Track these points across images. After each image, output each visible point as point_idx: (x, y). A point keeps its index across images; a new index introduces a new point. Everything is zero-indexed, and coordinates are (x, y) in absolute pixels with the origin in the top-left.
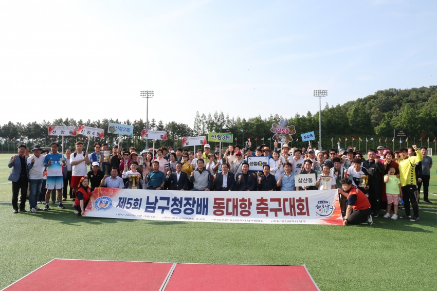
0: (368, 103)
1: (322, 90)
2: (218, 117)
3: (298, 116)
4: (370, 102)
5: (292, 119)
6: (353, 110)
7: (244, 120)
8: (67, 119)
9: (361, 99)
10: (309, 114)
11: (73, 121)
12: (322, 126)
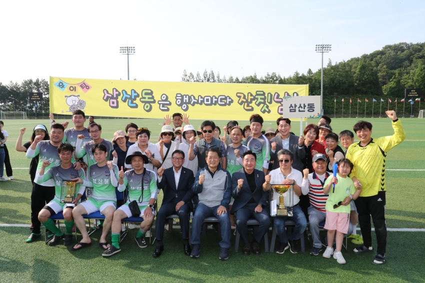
0: (374, 59)
1: (325, 44)
2: (208, 75)
3: (297, 74)
4: (376, 59)
5: (291, 78)
6: (359, 67)
8: (38, 80)
9: (367, 55)
10: (310, 72)
11: (45, 82)
12: (324, 85)
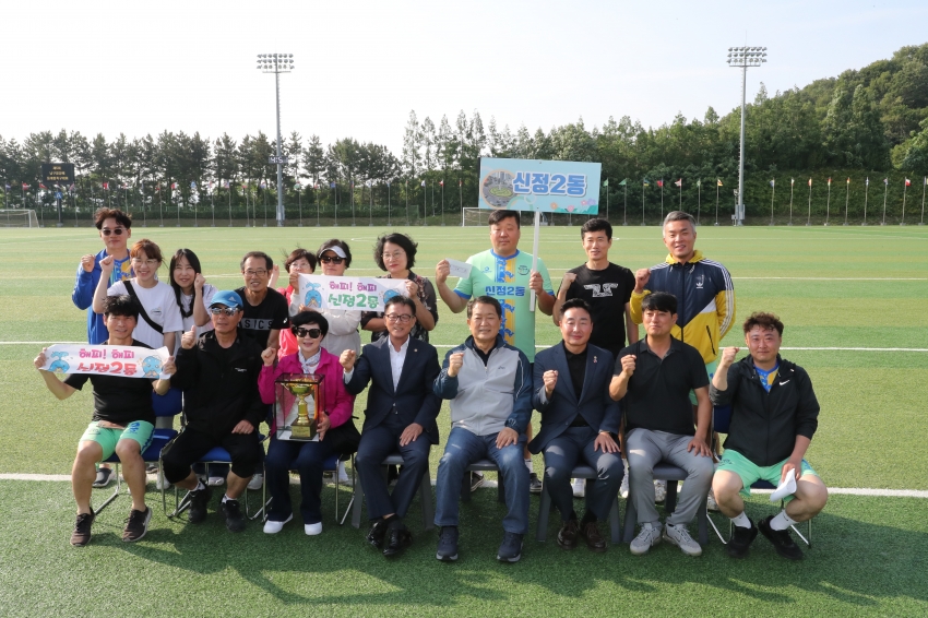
0: (872, 83)
1: (752, 46)
2: (469, 124)
3: (682, 120)
4: (878, 80)
5: (666, 129)
6: (835, 101)
7: (540, 133)
8: (63, 135)
9: (854, 72)
10: (711, 114)
11: (80, 137)
12: (746, 146)
